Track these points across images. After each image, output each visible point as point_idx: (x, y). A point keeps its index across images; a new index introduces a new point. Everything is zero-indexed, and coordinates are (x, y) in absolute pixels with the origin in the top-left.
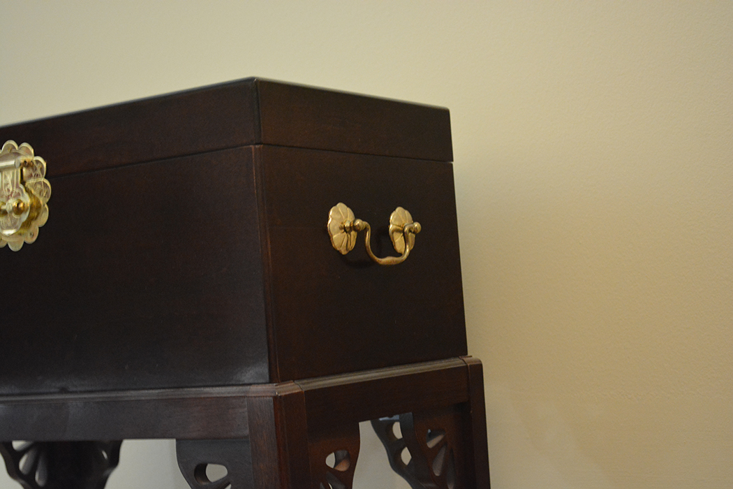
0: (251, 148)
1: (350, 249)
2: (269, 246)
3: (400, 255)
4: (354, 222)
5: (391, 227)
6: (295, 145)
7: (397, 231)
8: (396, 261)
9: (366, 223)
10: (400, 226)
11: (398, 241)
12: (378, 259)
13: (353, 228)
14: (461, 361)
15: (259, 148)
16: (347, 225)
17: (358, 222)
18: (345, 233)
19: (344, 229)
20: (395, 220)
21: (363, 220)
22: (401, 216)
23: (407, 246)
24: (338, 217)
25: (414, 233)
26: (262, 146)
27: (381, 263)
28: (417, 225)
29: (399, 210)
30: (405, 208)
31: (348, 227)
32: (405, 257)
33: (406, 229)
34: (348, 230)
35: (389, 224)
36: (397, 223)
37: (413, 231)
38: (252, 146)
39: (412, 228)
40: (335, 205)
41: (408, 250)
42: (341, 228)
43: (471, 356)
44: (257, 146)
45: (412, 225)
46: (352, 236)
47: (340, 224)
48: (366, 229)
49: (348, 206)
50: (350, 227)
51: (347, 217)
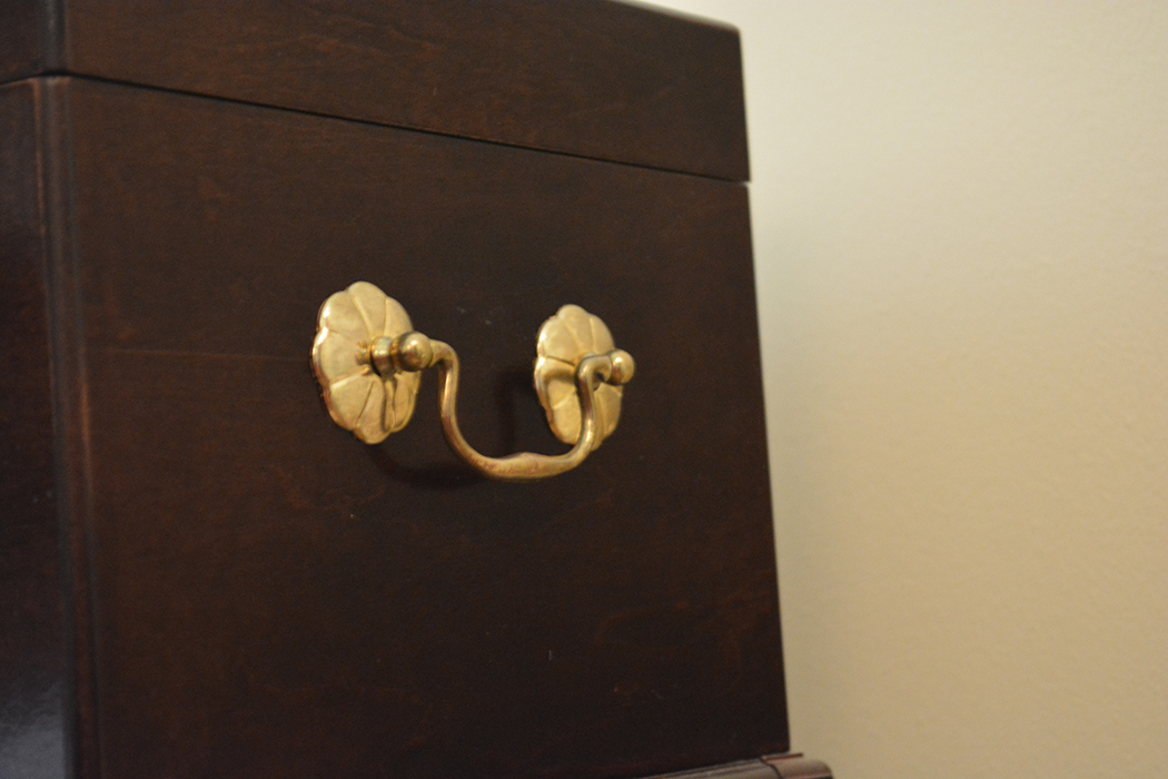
0: (30, 88)
1: (394, 429)
2: (85, 410)
3: (567, 448)
4: (402, 339)
5: (542, 365)
6: (198, 88)
7: (561, 376)
8: (546, 468)
9: (443, 345)
10: (570, 363)
11: (563, 407)
12: (483, 461)
13: (399, 361)
14: (768, 770)
15: (58, 87)
16: (381, 351)
17: (415, 342)
18: (375, 378)
19: (374, 365)
20: (555, 342)
21: (432, 336)
22: (574, 332)
23: (589, 422)
24: (350, 324)
25: (612, 382)
26: (67, 80)
27: (495, 471)
28: (621, 359)
29: (569, 315)
30: (590, 309)
31: (381, 359)
32: (578, 455)
33: (586, 371)
34: (383, 368)
35: (535, 355)
36: (561, 353)
37: (607, 375)
38: (34, 82)
39: (604, 366)
40: (343, 287)
41: (589, 436)
42: (361, 362)
43: (800, 755)
44: (52, 82)
45: (606, 358)
46: (402, 387)
47: (357, 350)
48: (442, 366)
49: (389, 292)
50: (390, 358)
51: (382, 326)
